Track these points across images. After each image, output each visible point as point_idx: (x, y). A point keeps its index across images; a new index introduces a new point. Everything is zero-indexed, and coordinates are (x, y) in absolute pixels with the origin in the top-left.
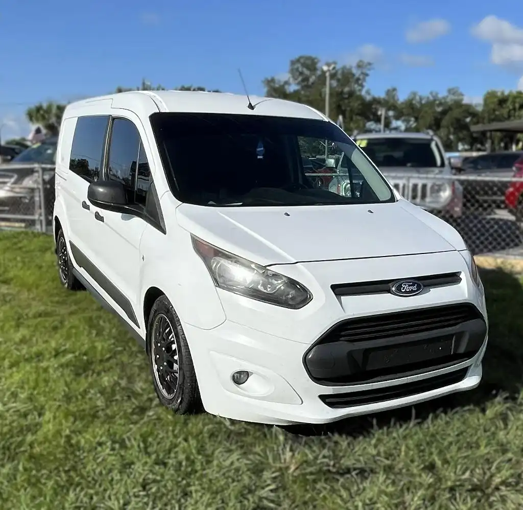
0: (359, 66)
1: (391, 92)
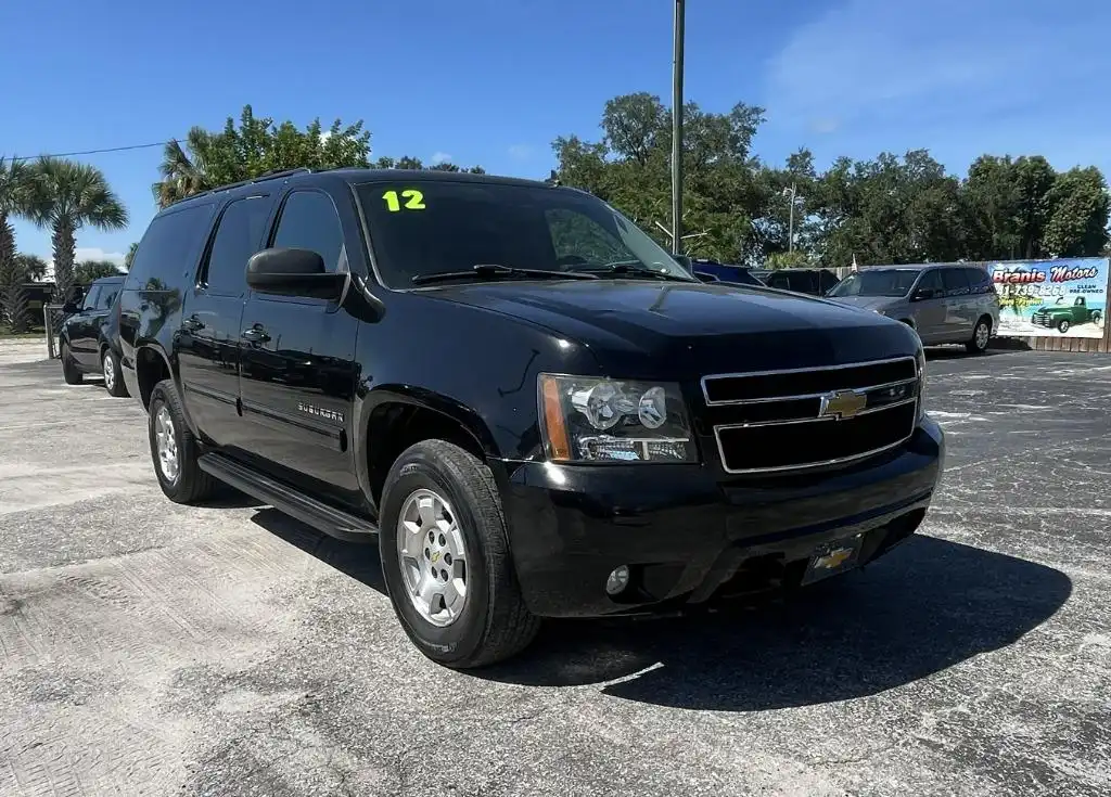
0: (737, 115)
1: (800, 160)
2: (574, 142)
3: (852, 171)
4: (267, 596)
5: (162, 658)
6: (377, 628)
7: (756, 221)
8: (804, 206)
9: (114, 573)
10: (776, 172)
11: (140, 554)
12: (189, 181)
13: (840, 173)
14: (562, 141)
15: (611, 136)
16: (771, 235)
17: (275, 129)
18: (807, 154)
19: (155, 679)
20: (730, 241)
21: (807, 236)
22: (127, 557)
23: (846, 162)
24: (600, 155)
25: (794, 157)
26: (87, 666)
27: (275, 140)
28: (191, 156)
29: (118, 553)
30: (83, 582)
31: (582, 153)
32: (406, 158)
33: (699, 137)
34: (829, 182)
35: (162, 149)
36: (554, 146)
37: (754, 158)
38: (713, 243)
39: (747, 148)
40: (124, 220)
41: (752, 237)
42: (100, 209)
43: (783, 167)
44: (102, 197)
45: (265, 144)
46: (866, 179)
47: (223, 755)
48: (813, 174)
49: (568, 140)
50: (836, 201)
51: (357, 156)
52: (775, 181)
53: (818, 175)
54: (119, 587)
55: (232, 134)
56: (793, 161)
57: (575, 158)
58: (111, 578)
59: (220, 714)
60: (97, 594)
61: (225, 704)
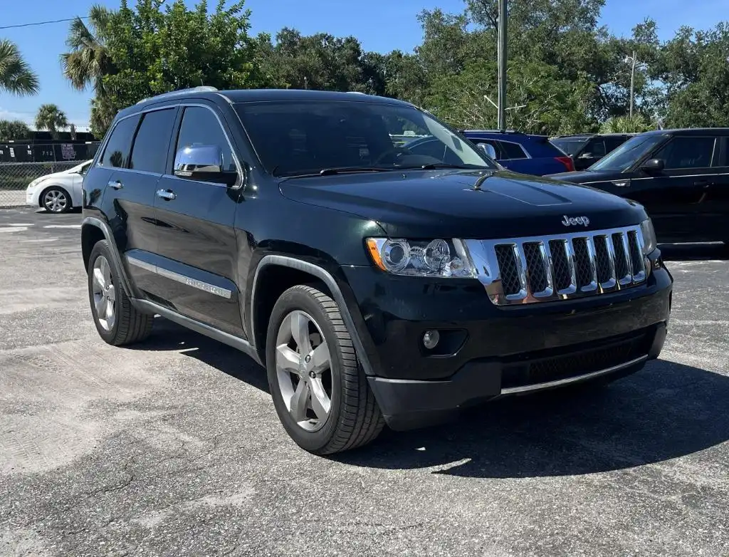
2: (438, 14)
3: (693, 39)
4: (147, 367)
5: (81, 396)
6: (215, 382)
7: (604, 85)
8: (648, 71)
9: (47, 353)
10: (622, 40)
11: (62, 343)
12: (92, 53)
13: (682, 41)
14: (426, 13)
15: (471, 9)
16: (617, 99)
17: (168, 7)
18: (651, 24)
19: (77, 404)
20: (574, 105)
21: (649, 99)
22: (54, 345)
23: (688, 32)
24: (462, 26)
25: (639, 27)
26: (34, 398)
27: (167, 17)
28: (93, 30)
29: (48, 342)
30: (27, 358)
31: (444, 24)
32: (286, 29)
33: (550, 9)
34: (672, 50)
35: (68, 25)
36: (420, 18)
37: (603, 28)
38: (557, 108)
39: (597, 18)
40: (36, 86)
41: (599, 101)
42: (15, 78)
43: (629, 36)
44: (16, 67)
45: (159, 21)
46: (705, 47)
47: (117, 436)
48: (657, 43)
49: (432, 13)
50: (678, 67)
51: (239, 31)
52: (621, 49)
53: (662, 43)
54: (50, 361)
55: (127, 13)
56: (638, 30)
57: (438, 30)
58: (44, 356)
59: (115, 420)
60: (36, 364)
61: (119, 416)
